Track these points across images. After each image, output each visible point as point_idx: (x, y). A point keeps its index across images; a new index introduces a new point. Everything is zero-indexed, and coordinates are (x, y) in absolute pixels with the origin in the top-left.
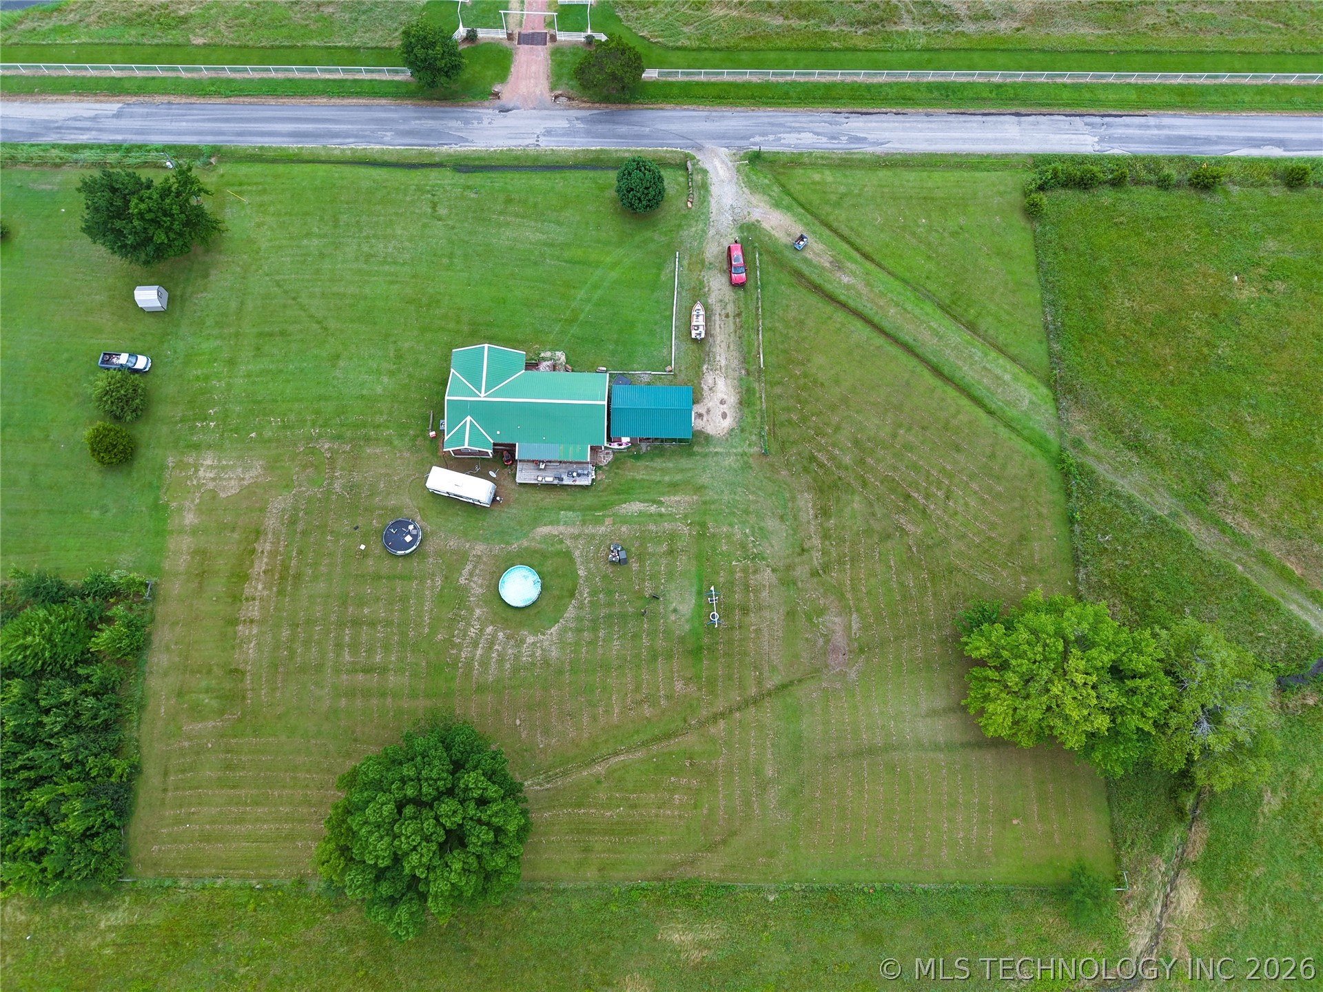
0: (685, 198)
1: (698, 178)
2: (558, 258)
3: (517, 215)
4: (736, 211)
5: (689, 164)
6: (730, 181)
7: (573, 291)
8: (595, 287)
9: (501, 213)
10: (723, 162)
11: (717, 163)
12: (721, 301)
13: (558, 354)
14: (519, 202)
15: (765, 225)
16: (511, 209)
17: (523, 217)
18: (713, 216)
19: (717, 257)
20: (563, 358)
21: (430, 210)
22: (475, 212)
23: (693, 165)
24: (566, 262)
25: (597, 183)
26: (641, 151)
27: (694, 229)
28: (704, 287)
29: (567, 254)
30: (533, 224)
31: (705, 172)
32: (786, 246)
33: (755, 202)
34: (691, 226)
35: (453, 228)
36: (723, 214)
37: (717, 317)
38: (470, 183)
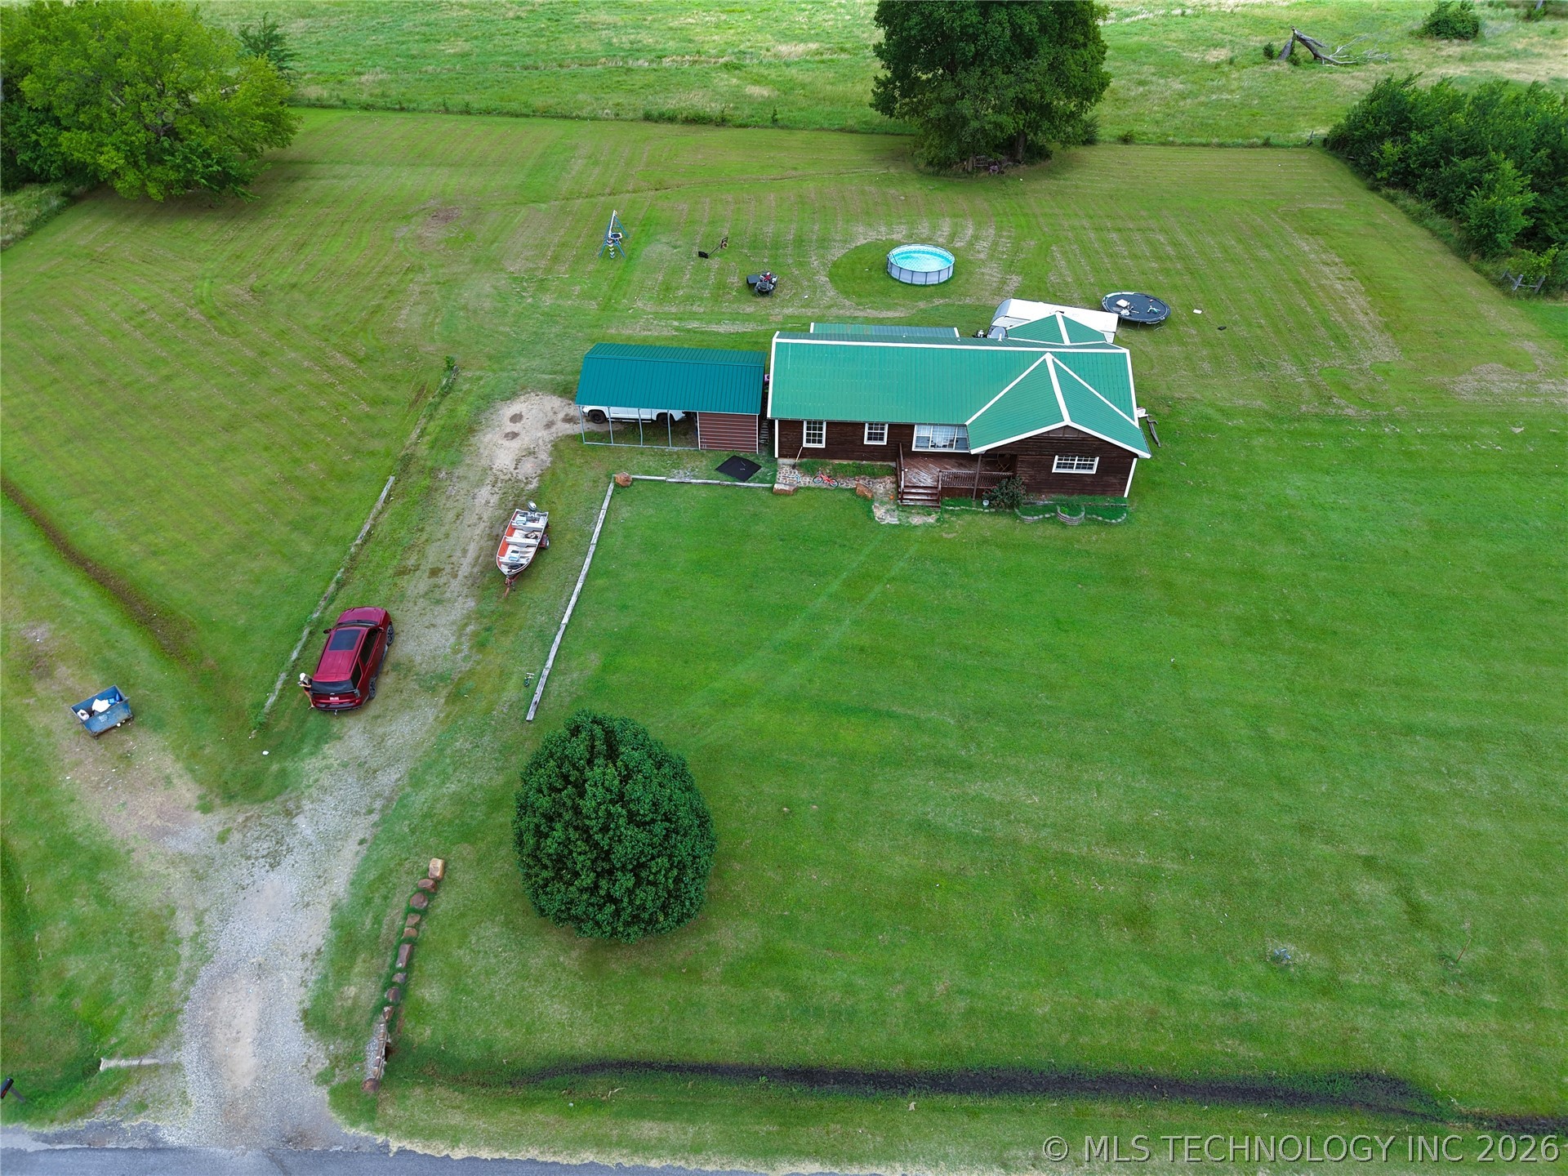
0: (445, 903)
1: (360, 990)
2: (919, 725)
3: (1088, 865)
4: (265, 846)
5: (373, 1062)
6: (227, 973)
7: (865, 640)
8: (798, 649)
9: (1150, 877)
10: (214, 1067)
11: (244, 1061)
12: (438, 602)
13: (892, 520)
14: (1094, 916)
15: (187, 791)
16: (1121, 890)
17: (1063, 859)
18: (362, 827)
19: (406, 706)
20: (879, 512)
21: (1424, 895)
22: (1254, 885)
23: (355, 1057)
24: (890, 715)
25: (792, 987)
26: (581, 1142)
27: (452, 787)
28: (475, 634)
29: (889, 735)
30: (1025, 834)
31: (316, 1020)
32: (158, 725)
33: (178, 877)
34: (459, 800)
35: (1305, 829)
36: (323, 837)
37: (465, 570)
38: (1320, 1007)
